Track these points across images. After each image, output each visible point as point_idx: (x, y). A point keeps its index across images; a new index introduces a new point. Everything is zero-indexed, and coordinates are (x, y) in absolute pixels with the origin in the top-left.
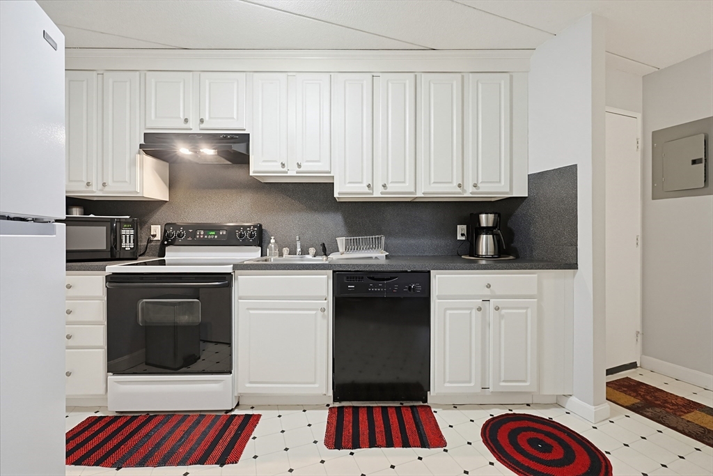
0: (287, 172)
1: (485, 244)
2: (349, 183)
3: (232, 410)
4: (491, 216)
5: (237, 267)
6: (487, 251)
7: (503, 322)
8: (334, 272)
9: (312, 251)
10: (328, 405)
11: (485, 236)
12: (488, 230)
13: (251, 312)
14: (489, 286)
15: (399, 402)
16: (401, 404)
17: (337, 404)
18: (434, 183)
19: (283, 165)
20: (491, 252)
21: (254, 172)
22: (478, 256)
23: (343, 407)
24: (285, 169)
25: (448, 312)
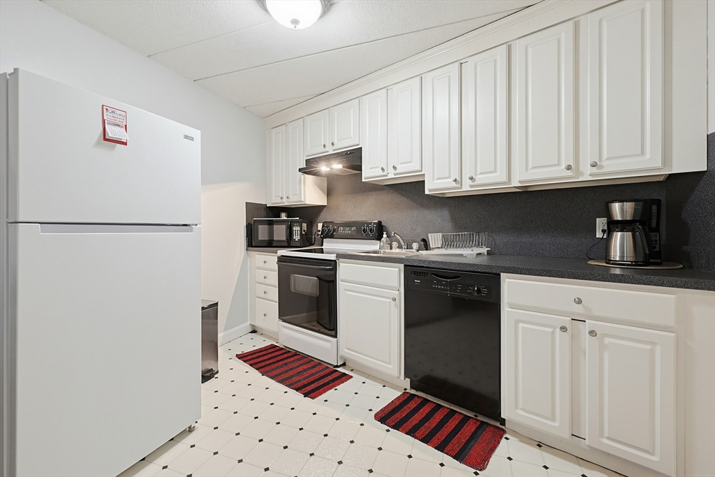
0: (387, 176)
1: (620, 245)
2: (437, 179)
3: (337, 366)
4: (629, 206)
5: (340, 256)
6: (622, 256)
7: (606, 355)
8: (405, 266)
9: (415, 246)
10: (405, 389)
11: (619, 233)
12: (623, 225)
13: (348, 292)
14: (579, 301)
15: (475, 414)
16: (476, 416)
17: (413, 392)
18: (533, 168)
19: (383, 169)
20: (629, 256)
21: (365, 179)
22: (608, 261)
23: (416, 395)
24: (385, 173)
25: (521, 325)
